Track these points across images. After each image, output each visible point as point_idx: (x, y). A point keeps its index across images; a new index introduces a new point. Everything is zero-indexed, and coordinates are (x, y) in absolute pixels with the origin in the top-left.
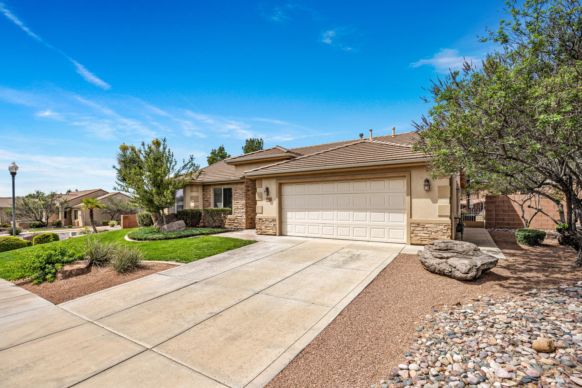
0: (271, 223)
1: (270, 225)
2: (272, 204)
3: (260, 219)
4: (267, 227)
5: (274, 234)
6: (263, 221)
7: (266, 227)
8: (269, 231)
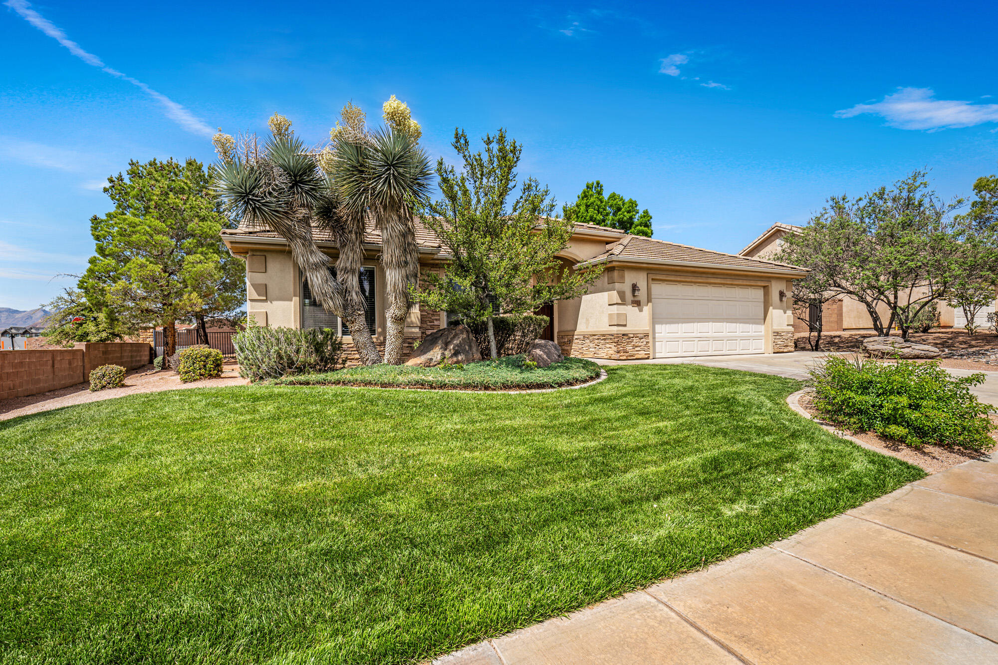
0: (642, 340)
1: (640, 344)
2: (641, 310)
3: (623, 335)
4: (637, 347)
5: (646, 356)
6: (629, 338)
7: (635, 347)
8: (640, 353)
